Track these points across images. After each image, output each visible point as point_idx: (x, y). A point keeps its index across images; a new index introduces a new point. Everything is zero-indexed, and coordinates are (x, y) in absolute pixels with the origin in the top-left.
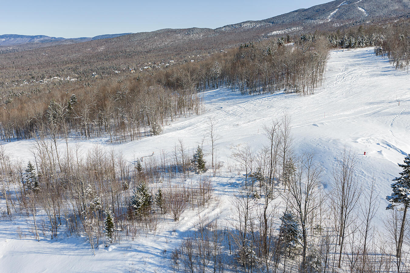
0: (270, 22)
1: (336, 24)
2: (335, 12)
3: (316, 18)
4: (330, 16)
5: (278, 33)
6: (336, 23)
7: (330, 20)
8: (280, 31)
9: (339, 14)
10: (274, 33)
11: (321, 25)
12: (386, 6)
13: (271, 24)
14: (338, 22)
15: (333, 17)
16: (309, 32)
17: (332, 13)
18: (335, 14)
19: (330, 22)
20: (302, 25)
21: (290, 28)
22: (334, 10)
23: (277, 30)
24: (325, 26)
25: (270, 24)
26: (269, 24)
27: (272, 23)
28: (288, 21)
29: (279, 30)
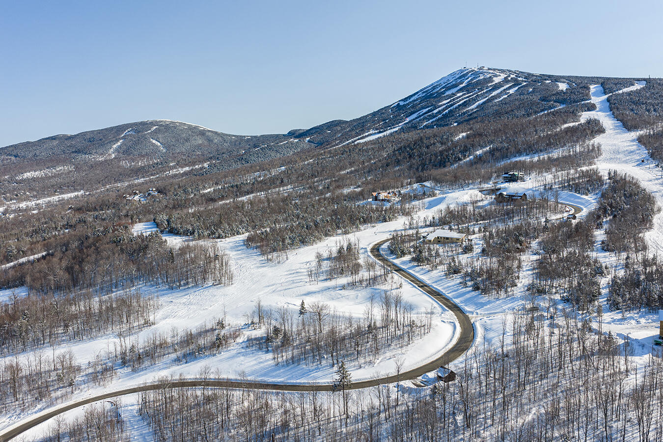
0: (11, 155)
1: (124, 162)
2: (119, 144)
3: (91, 152)
4: (112, 150)
5: (35, 176)
6: (123, 160)
7: (113, 156)
8: (36, 173)
9: (125, 147)
10: (28, 175)
11: (101, 163)
12: (187, 140)
13: (13, 158)
14: (127, 160)
15: (117, 150)
16: (87, 174)
17: (115, 146)
18: (120, 147)
19: (115, 158)
20: (71, 163)
21: (54, 167)
22: (117, 141)
23: (32, 170)
24: (109, 165)
25: (10, 159)
26: (9, 157)
27: (16, 156)
28: (43, 154)
29: (35, 171)
